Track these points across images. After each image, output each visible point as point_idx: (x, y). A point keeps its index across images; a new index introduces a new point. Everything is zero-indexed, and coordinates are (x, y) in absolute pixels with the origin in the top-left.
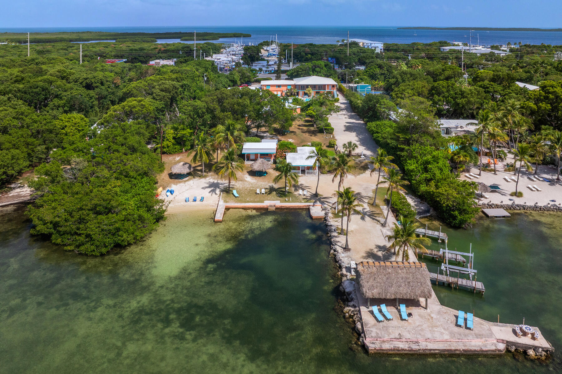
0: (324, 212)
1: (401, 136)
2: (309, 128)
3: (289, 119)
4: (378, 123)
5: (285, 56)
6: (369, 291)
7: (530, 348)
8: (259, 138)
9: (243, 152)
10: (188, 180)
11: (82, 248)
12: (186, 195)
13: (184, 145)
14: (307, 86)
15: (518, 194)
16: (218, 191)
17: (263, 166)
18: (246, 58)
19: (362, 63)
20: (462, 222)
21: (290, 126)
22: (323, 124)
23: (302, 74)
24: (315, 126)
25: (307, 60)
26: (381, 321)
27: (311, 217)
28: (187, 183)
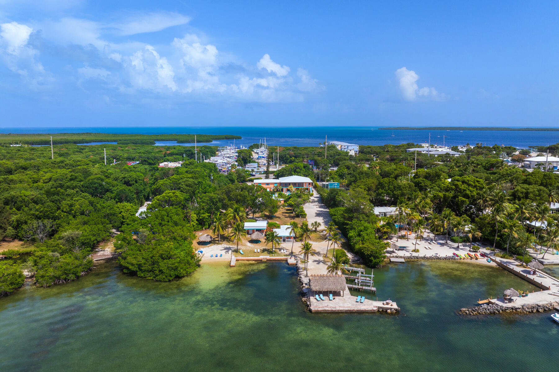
0: (296, 261)
1: (346, 215)
2: (290, 214)
3: (274, 207)
4: (336, 209)
5: (273, 158)
6: (315, 288)
7: (389, 309)
8: (255, 220)
9: (245, 228)
10: (210, 246)
11: (158, 277)
12: (211, 253)
13: (204, 225)
14: (289, 184)
15: (416, 251)
16: (230, 252)
17: (258, 236)
18: (240, 161)
19: (336, 164)
20: (377, 264)
21: (276, 211)
22: (299, 210)
23: (286, 174)
24: (294, 213)
25: (291, 162)
26: (319, 301)
27: (288, 264)
28: (210, 247)
